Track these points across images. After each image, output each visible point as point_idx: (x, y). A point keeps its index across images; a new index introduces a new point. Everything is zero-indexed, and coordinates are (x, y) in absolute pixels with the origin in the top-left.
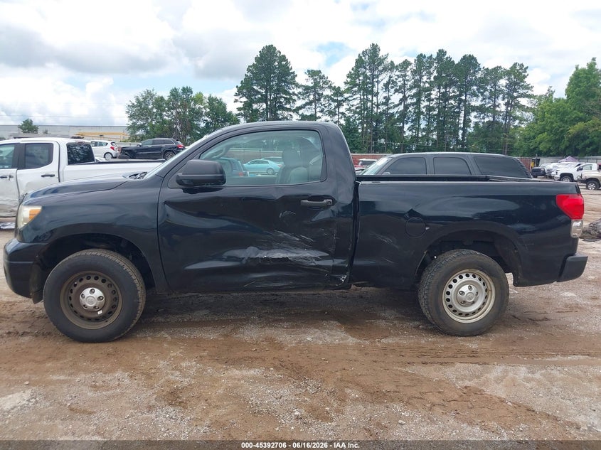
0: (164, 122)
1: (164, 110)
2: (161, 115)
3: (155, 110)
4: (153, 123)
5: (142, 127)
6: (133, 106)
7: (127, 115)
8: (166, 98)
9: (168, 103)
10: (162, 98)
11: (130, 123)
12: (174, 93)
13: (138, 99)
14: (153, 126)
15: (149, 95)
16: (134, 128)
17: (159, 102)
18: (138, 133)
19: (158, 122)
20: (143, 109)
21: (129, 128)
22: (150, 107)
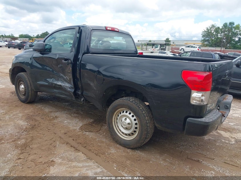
0: (218, 38)
1: (219, 33)
2: (217, 35)
3: (214, 33)
4: (213, 39)
5: (208, 41)
6: (205, 32)
7: (202, 35)
8: (221, 28)
9: (221, 30)
10: (219, 28)
11: (203, 39)
12: (225, 25)
13: (208, 29)
14: (213, 40)
15: (213, 26)
16: (204, 41)
17: (217, 30)
18: (205, 43)
19: (215, 38)
20: (209, 33)
21: (202, 41)
22: (212, 32)
